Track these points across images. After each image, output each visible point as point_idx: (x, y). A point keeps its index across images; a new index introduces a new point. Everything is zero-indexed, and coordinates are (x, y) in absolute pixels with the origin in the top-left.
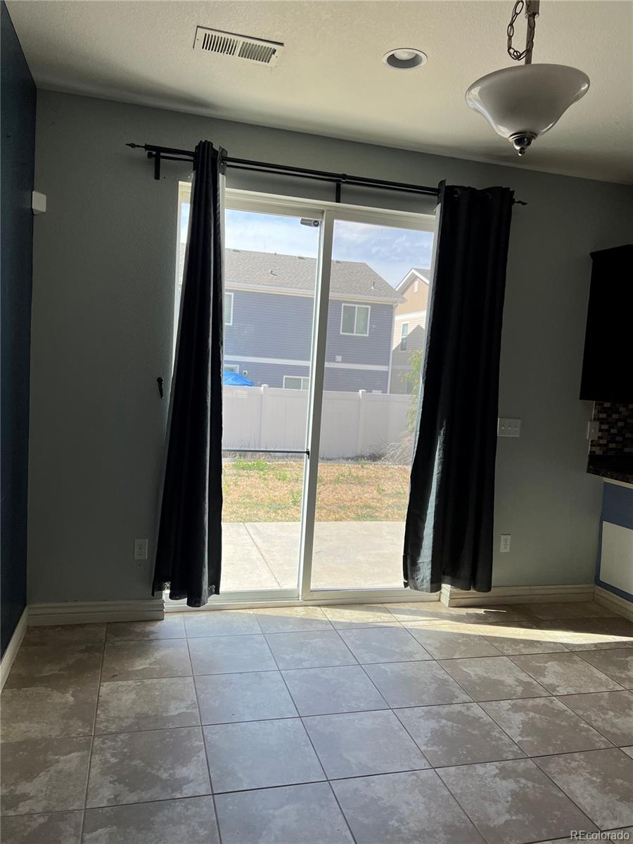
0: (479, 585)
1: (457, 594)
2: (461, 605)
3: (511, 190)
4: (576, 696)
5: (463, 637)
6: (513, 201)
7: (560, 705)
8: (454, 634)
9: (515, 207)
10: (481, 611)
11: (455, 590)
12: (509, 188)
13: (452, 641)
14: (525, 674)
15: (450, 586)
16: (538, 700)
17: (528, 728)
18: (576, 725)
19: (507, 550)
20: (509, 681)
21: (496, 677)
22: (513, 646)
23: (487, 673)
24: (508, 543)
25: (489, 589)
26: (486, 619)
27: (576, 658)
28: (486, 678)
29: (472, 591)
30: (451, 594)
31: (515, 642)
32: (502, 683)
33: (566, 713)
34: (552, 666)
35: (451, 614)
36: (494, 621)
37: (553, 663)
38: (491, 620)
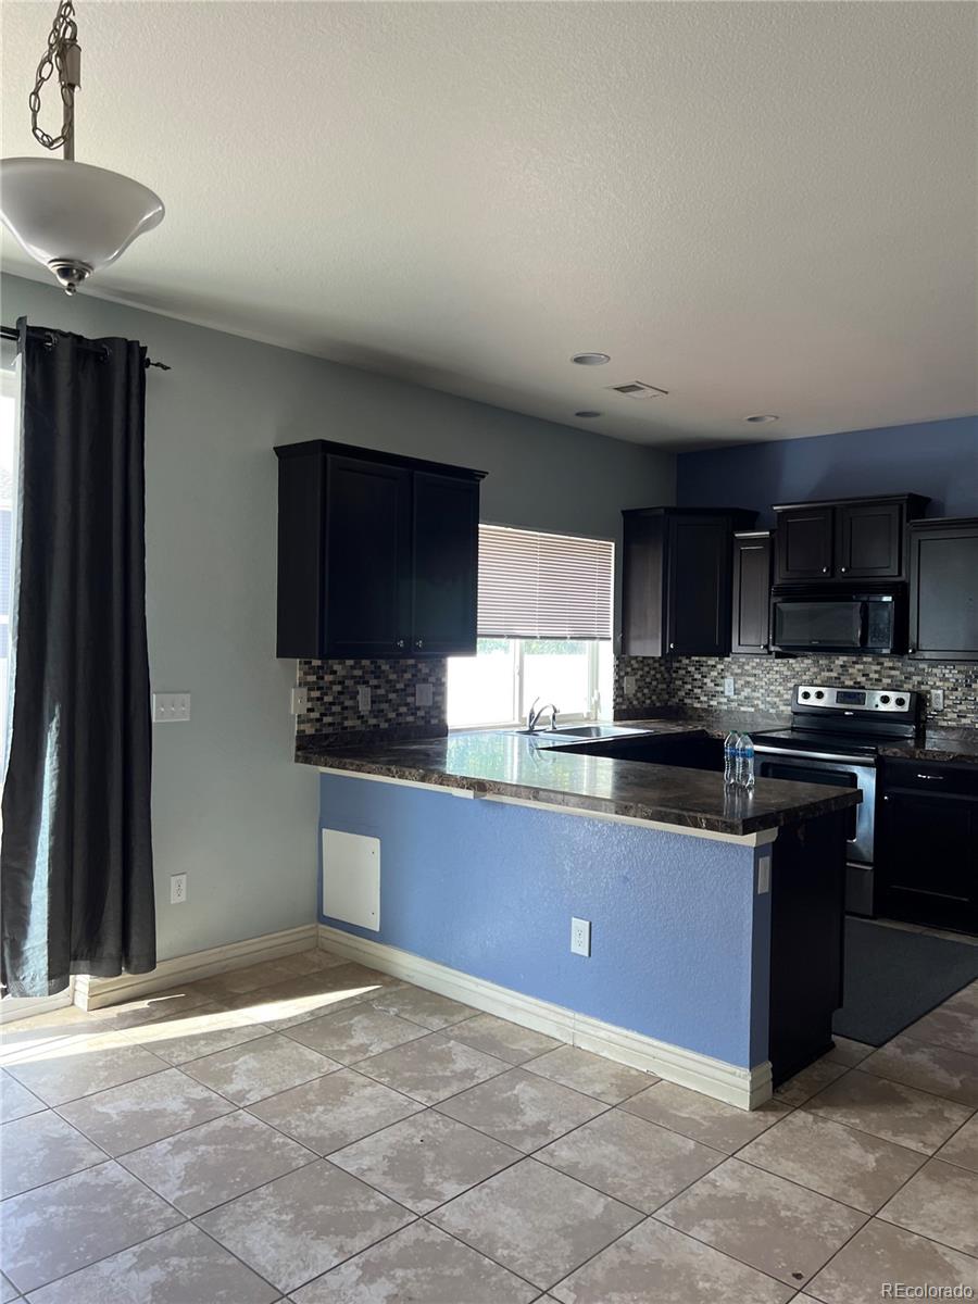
0: (135, 962)
1: (99, 986)
2: (111, 1001)
3: (141, 345)
4: (274, 1098)
5: (107, 1055)
6: (146, 363)
7: (247, 1119)
8: (90, 1054)
9: (150, 371)
10: (144, 1004)
11: (99, 981)
12: (138, 342)
13: (85, 1067)
14: (201, 1088)
15: (88, 976)
16: (215, 1123)
17: (193, 1174)
18: (268, 1143)
19: (183, 898)
20: (174, 1105)
21: (154, 1106)
22: (188, 1047)
23: (139, 1104)
24: (183, 886)
25: (152, 965)
26: (150, 1015)
27: (282, 1040)
28: (136, 1112)
29: (125, 975)
30: (91, 990)
31: (192, 1039)
32: (160, 1113)
33: (256, 1129)
34: (247, 1062)
35: (92, 1023)
36: (163, 1014)
37: (247, 1057)
38: (158, 1015)
